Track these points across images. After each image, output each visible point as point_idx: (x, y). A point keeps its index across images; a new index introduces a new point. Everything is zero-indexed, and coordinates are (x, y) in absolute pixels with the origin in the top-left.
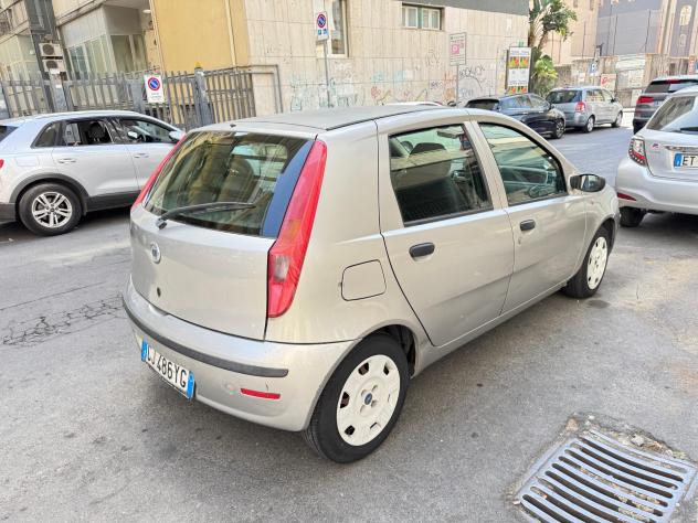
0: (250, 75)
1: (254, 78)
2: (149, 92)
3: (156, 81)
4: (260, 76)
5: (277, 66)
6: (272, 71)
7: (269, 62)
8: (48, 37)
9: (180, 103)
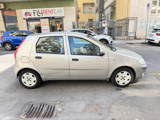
0: (129, 20)
1: (130, 21)
2: (103, 24)
3: (105, 22)
4: (131, 20)
5: (137, 17)
6: (135, 19)
7: (135, 17)
8: (102, 13)
9: (118, 26)
